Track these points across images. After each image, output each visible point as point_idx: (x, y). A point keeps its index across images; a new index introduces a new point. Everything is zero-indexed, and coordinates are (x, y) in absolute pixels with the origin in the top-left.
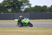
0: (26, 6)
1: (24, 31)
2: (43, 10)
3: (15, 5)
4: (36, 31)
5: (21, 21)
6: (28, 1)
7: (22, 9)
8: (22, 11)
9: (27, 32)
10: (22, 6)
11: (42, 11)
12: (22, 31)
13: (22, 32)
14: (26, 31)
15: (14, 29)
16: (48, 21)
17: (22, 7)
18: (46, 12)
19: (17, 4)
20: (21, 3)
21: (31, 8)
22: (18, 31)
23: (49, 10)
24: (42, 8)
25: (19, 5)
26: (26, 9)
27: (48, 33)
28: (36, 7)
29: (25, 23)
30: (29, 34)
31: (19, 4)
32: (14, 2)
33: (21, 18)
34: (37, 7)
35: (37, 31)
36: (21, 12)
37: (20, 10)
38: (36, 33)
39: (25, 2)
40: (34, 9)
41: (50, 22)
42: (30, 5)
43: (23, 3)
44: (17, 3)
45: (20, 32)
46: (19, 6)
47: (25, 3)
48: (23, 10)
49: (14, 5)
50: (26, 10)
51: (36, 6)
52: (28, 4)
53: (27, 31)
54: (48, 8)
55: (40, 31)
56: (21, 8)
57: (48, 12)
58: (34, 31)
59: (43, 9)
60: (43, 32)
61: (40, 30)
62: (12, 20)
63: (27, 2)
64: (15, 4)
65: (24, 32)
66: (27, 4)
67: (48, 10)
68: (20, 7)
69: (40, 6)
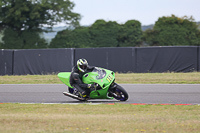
0: (60, 21)
1: (54, 116)
2: (125, 38)
3: (16, 18)
4: (98, 116)
5: (81, 79)
6: (69, 3)
7: (46, 32)
8: (43, 40)
9: (63, 120)
10: (46, 23)
11: (122, 40)
12: (46, 116)
13: (45, 122)
14: (60, 116)
15: (13, 110)
16: (146, 80)
17: (46, 26)
18: (138, 43)
19: (25, 14)
20: (43, 10)
21: (79, 31)
22: (31, 115)
23: (150, 38)
24: (121, 31)
25: (33, 18)
26: (59, 33)
27: (144, 124)
28: (100, 24)
29: (99, 88)
30: (70, 129)
31: (32, 13)
32: (13, 6)
33: (81, 67)
34: (102, 25)
35: (103, 116)
36: (42, 43)
37: (39, 38)
38: (98, 125)
39: (55, 8)
40: (92, 35)
41: (151, 81)
42: (76, 16)
43: (50, 12)
44: (27, 9)
45: (36, 121)
46: (34, 20)
47: (58, 10)
48: (48, 37)
49: (13, 19)
50: (61, 38)
51: (97, 21)
52: (70, 13)
53: (65, 116)
54: (143, 30)
55: (115, 116)
56: (41, 31)
57: (145, 46)
58: (91, 116)
59: (125, 34)
60: (127, 122)
61: (114, 112)
62: (7, 76)
63: (65, 8)
64: (18, 13)
65: (54, 121)
66: (64, 13)
67: (144, 39)
68: (37, 24)
69: (115, 23)
